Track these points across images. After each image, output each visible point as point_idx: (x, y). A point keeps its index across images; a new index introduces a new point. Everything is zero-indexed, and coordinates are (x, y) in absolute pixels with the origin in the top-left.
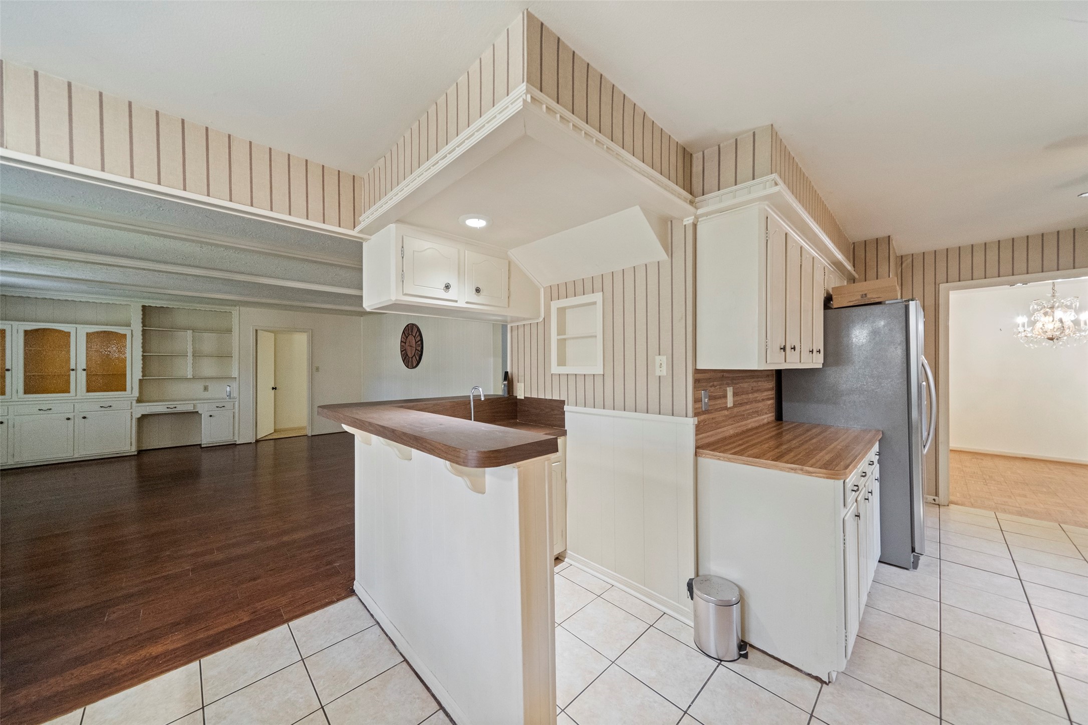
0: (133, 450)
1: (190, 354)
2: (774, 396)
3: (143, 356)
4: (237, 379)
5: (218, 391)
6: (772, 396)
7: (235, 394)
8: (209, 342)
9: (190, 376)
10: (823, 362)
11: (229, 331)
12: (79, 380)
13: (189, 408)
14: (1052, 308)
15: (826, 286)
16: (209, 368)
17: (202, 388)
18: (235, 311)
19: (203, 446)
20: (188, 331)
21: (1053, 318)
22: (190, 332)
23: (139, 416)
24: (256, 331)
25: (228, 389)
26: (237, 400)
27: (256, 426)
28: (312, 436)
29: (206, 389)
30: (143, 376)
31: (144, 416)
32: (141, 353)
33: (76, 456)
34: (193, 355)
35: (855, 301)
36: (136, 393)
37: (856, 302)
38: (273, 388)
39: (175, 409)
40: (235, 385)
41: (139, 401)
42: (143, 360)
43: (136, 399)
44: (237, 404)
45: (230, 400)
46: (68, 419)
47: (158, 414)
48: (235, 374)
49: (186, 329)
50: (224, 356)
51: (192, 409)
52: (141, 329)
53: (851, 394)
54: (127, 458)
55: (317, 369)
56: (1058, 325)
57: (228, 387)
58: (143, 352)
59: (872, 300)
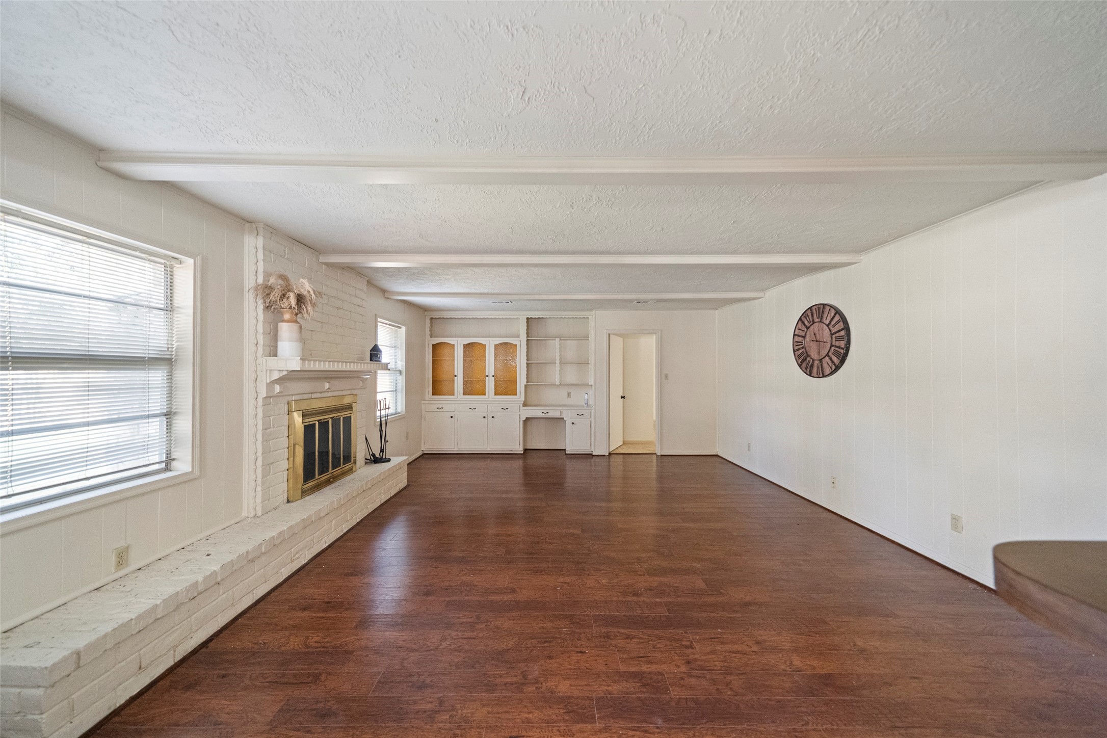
0: (520, 450)
1: (558, 362)
3: (527, 363)
4: (593, 386)
5: (579, 397)
7: (591, 402)
8: (571, 350)
9: (558, 383)
11: (586, 338)
12: (490, 384)
13: (556, 414)
16: (571, 376)
17: (566, 394)
18: (591, 315)
19: (567, 453)
20: (556, 339)
22: (558, 339)
23: (524, 419)
24: (609, 335)
25: (586, 396)
26: (593, 408)
27: (609, 437)
28: (662, 455)
29: (569, 395)
30: (527, 382)
31: (527, 419)
32: (526, 361)
33: (489, 449)
34: (560, 363)
36: (523, 399)
38: (622, 397)
39: (547, 415)
40: (591, 392)
41: (525, 405)
42: (527, 367)
43: (523, 403)
44: (593, 411)
45: (588, 408)
46: (484, 417)
47: (537, 418)
48: (591, 382)
49: (554, 337)
50: (582, 363)
51: (559, 415)
52: (526, 339)
54: (517, 456)
55: (667, 376)
57: (586, 395)
58: (528, 360)
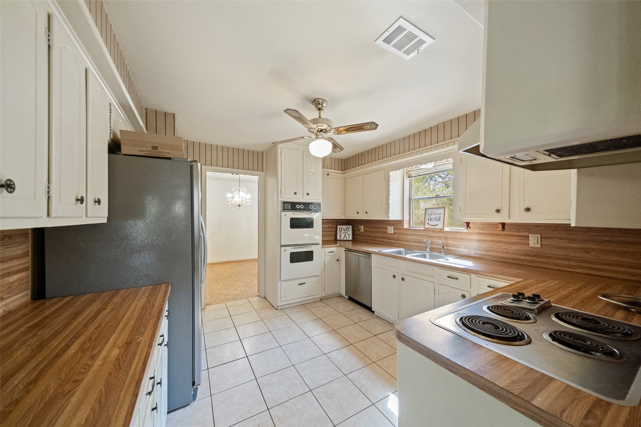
2: (30, 265)
6: (26, 265)
10: (107, 216)
14: (239, 191)
15: (112, 128)
21: (239, 195)
35: (146, 151)
37: (147, 153)
53: (141, 250)
56: (241, 199)
59: (162, 154)
